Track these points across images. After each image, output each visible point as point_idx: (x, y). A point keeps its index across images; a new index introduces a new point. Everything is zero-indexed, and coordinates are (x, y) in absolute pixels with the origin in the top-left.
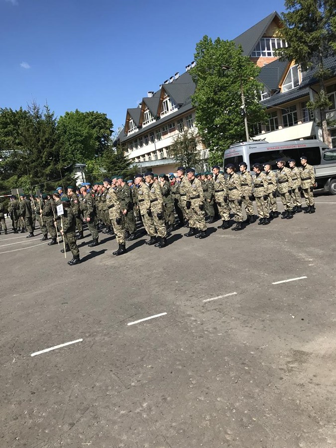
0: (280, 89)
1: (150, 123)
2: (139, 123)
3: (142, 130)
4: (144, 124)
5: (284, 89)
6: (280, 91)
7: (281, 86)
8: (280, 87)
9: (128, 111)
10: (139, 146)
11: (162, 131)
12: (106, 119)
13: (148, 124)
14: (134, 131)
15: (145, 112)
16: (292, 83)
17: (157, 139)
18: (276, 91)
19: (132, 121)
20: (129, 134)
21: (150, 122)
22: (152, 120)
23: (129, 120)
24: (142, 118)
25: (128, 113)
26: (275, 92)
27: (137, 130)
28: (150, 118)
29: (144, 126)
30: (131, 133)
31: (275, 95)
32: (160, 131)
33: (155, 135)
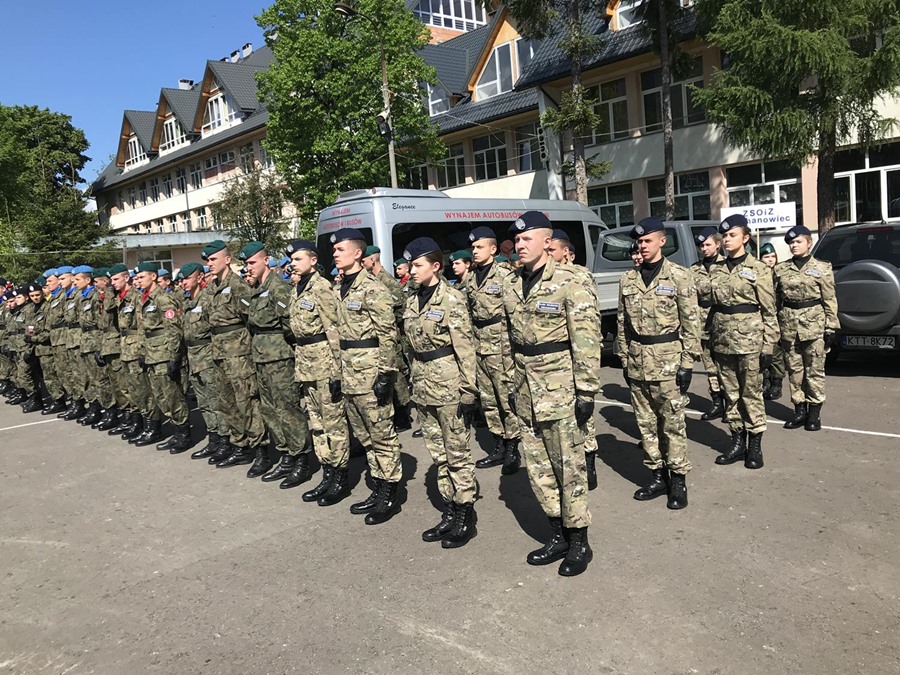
0: (471, 92)
1: (177, 147)
2: (152, 143)
3: (157, 162)
4: (164, 148)
5: (480, 94)
6: (470, 98)
7: (473, 85)
8: (470, 88)
9: (125, 116)
10: (149, 198)
11: (203, 168)
12: (70, 128)
13: (173, 150)
14: (139, 163)
15: (167, 122)
16: (498, 82)
17: (193, 184)
18: (462, 98)
19: (135, 139)
20: (127, 169)
21: (177, 145)
22: (183, 142)
23: (130, 137)
24: (160, 133)
25: (126, 122)
26: (459, 99)
27: (147, 161)
28: (177, 135)
29: (162, 153)
30: (133, 167)
31: (459, 106)
32: (199, 169)
33: (189, 175)
